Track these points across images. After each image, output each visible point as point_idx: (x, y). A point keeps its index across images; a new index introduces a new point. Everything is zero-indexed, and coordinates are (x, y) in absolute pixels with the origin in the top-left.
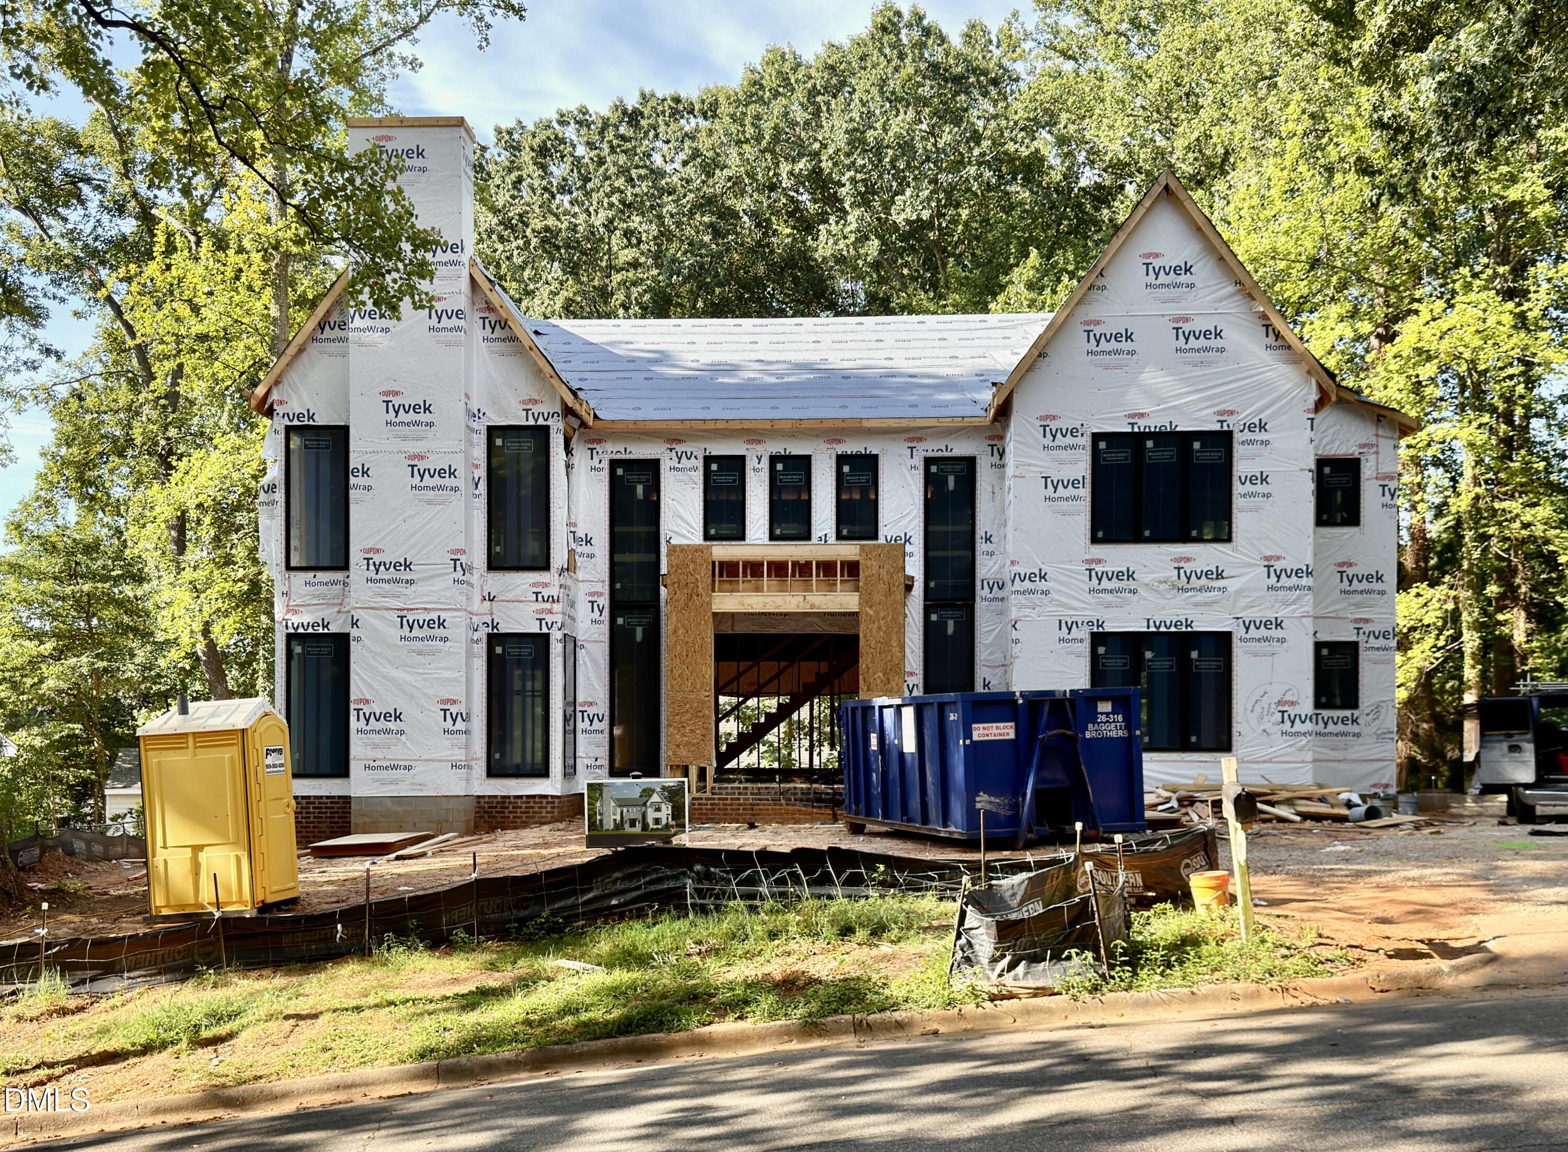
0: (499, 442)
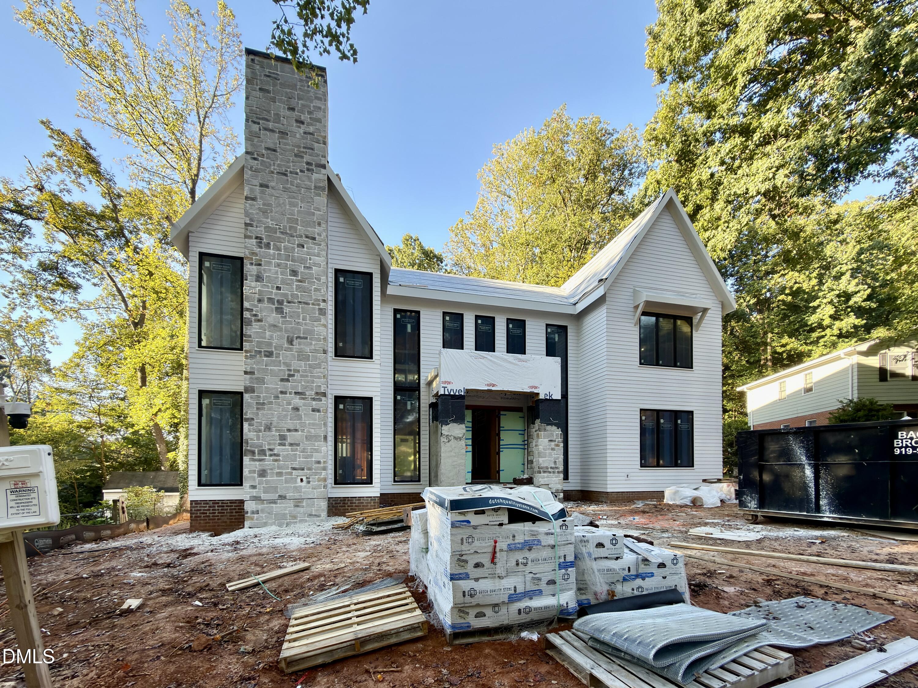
0: (342, 280)
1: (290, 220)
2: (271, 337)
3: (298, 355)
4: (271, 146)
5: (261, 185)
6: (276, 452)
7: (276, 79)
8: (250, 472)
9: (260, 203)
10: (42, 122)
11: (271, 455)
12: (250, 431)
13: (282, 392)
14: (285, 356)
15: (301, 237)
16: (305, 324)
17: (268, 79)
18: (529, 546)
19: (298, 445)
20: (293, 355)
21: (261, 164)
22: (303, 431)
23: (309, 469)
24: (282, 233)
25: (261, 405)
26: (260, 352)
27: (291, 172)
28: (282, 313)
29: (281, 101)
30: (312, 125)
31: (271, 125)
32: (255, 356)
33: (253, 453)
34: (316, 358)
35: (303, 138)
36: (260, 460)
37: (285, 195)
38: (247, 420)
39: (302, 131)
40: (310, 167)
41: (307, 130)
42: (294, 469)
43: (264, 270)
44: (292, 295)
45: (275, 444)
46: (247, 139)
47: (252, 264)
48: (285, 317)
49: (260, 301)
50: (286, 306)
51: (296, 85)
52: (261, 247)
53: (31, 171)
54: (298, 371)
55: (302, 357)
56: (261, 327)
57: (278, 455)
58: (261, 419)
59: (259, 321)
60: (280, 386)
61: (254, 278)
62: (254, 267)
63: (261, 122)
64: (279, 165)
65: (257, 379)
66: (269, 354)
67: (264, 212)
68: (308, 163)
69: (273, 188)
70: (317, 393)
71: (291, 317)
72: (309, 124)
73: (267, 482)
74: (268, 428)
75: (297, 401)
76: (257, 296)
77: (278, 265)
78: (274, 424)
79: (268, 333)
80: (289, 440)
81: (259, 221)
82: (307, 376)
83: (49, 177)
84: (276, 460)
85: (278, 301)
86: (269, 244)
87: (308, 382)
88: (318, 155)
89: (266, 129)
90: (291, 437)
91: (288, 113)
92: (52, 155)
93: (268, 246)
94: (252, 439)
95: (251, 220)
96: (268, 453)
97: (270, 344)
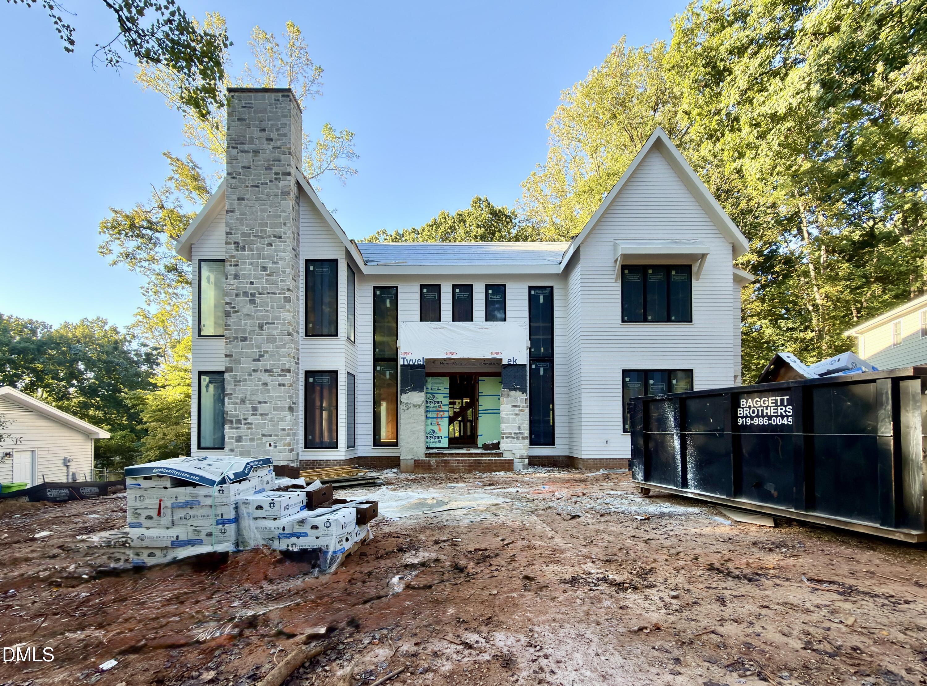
0: (311, 268)
1: (261, 225)
2: (246, 325)
3: (267, 338)
4: (247, 165)
5: (239, 199)
6: (249, 421)
7: (250, 107)
8: (229, 438)
9: (237, 214)
10: (165, 154)
11: (245, 424)
12: (229, 404)
13: (254, 371)
14: (256, 340)
15: (270, 237)
16: (273, 312)
17: (244, 109)
18: (189, 505)
19: (267, 415)
20: (263, 339)
21: (239, 182)
22: (271, 403)
23: (276, 435)
24: (255, 236)
25: (237, 382)
26: (237, 338)
27: (262, 184)
28: (254, 303)
29: (254, 125)
30: (279, 140)
31: (246, 147)
32: (233, 341)
33: (231, 422)
34: (282, 340)
35: (272, 153)
36: (237, 428)
37: (257, 204)
38: (227, 394)
39: (271, 147)
40: (278, 177)
41: (276, 145)
42: (264, 435)
43: (241, 269)
44: (262, 287)
45: (248, 414)
46: (228, 163)
47: (231, 265)
48: (257, 307)
49: (237, 295)
50: (258, 297)
51: (266, 109)
52: (238, 250)
53: (155, 195)
54: (267, 352)
55: (271, 339)
56: (238, 317)
57: (250, 424)
58: (238, 394)
59: (237, 312)
60: (253, 366)
61: (232, 277)
62: (233, 268)
63: (238, 146)
64: (253, 180)
65: (235, 360)
66: (244, 339)
67: (241, 221)
68: (277, 174)
69: (247, 200)
70: (282, 370)
71: (262, 306)
72: (277, 140)
73: (243, 446)
74: (243, 401)
75: (266, 377)
76: (235, 291)
77: (251, 264)
78: (248, 397)
79: (243, 322)
80: (260, 411)
81: (237, 229)
82: (274, 356)
83: (167, 197)
84: (249, 428)
85: (251, 294)
86: (244, 246)
87: (275, 361)
88: (284, 165)
89: (242, 152)
90: (262, 408)
91: (260, 134)
92: (171, 179)
93: (243, 248)
94: (231, 411)
95: (231, 229)
96: (243, 422)
97: (244, 331)
